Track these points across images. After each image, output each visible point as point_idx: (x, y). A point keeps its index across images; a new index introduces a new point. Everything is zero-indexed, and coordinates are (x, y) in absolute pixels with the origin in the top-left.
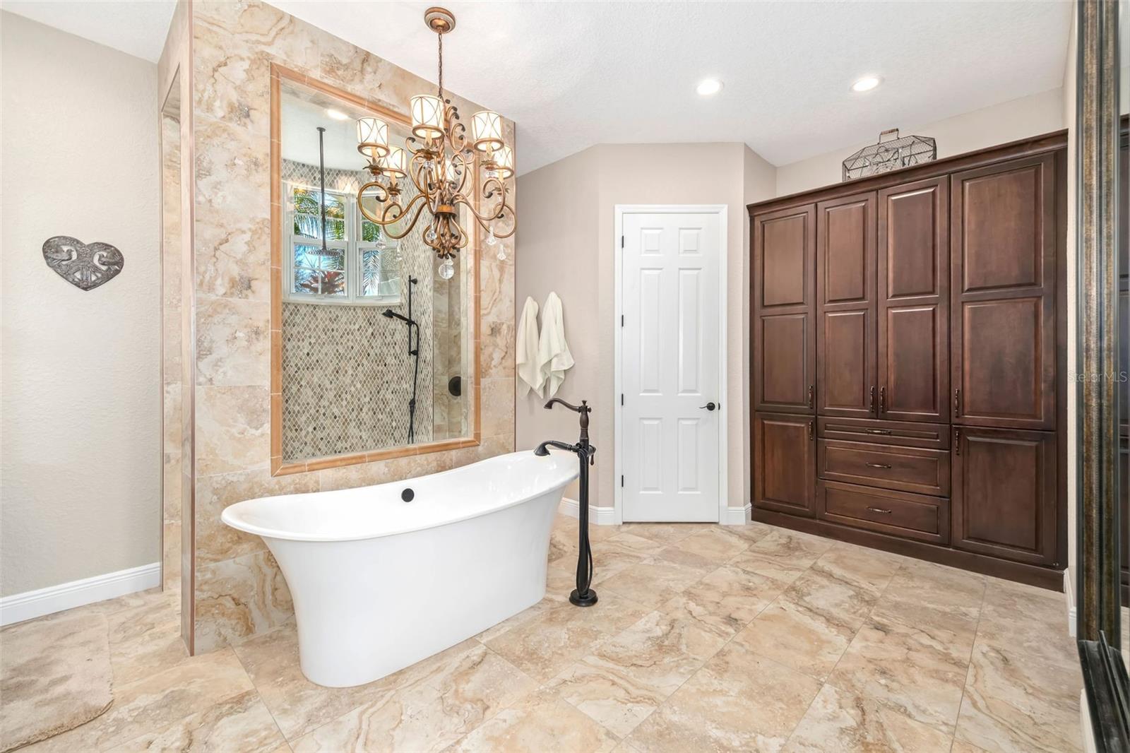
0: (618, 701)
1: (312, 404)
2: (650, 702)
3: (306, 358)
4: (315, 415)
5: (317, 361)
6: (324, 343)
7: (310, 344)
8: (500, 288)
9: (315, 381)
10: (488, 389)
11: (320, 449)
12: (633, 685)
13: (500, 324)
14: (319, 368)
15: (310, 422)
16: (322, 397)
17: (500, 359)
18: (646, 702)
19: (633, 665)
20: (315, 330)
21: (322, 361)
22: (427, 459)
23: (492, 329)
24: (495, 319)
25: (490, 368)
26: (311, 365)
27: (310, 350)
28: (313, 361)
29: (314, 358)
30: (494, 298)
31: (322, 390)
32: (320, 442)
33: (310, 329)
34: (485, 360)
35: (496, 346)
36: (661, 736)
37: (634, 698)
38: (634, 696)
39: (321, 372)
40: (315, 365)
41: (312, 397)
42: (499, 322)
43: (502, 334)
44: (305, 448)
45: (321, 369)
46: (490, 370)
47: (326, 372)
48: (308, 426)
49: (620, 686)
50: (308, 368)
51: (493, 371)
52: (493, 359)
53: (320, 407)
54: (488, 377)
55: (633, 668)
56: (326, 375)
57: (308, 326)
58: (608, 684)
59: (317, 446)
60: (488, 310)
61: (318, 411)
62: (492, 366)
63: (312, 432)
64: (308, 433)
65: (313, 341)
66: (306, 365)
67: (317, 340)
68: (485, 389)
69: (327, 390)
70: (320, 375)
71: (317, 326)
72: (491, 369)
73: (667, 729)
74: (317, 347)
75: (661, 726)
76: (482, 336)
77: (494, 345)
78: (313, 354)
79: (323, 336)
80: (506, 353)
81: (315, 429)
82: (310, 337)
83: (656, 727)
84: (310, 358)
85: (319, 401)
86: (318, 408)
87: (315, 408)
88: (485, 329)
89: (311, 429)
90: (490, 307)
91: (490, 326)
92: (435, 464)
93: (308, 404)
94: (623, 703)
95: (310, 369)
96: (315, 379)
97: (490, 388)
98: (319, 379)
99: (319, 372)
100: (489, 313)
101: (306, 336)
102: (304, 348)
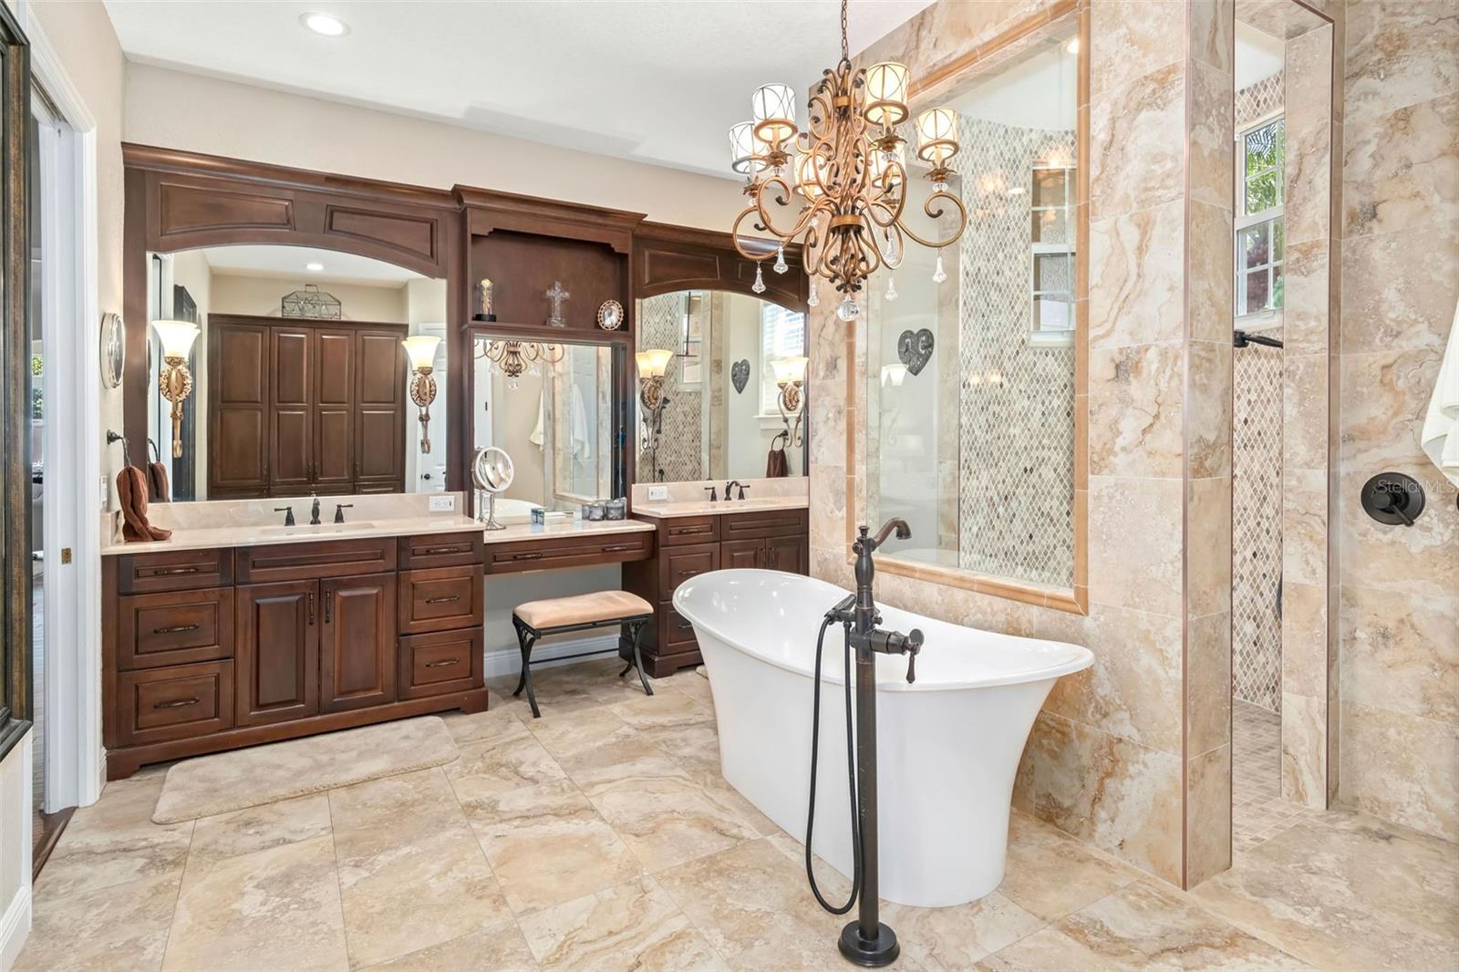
0: (575, 930)
1: (1252, 509)
2: (552, 959)
3: (1242, 429)
4: (1255, 530)
5: (1259, 434)
6: (1269, 401)
7: (1249, 402)
8: (1139, 266)
9: (1255, 470)
10: (1106, 500)
11: (1261, 595)
12: (595, 952)
13: (1138, 352)
14: (1262, 446)
15: (1248, 542)
16: (1265, 498)
17: (1139, 433)
18: (555, 954)
19: (639, 964)
20: (1256, 378)
21: (1265, 433)
22: (990, 604)
23: (1117, 367)
24: (1126, 342)
25: (1111, 452)
26: (1249, 440)
27: (1249, 414)
28: (1253, 434)
29: (1254, 428)
30: (1123, 296)
31: (1265, 485)
32: (1261, 582)
33: (1249, 378)
34: (1099, 436)
35: (1126, 402)
36: (493, 951)
37: (569, 946)
38: (574, 946)
39: (1265, 452)
40: (1256, 441)
41: (1252, 497)
42: (1134, 346)
43: (1145, 374)
44: (1241, 585)
45: (1265, 447)
46: (1112, 458)
47: (1271, 455)
48: (1245, 548)
49: (603, 938)
50: (1245, 446)
51: (1120, 460)
52: (1119, 433)
53: (1261, 516)
54: (1106, 471)
55: (632, 961)
56: (1271, 460)
57: (1246, 371)
58: (614, 928)
59: (1258, 587)
60: (1108, 326)
61: (1259, 524)
62: (1117, 449)
63: (1251, 560)
64: (1245, 559)
65: (1253, 397)
66: (1243, 440)
67: (1259, 396)
68: (1098, 498)
69: (1271, 486)
70: (1262, 459)
71: (1259, 370)
72: (1116, 455)
73: (498, 960)
74: (1259, 408)
75: (506, 956)
76: (1091, 386)
77: (1122, 400)
78: (1253, 421)
79: (1268, 388)
80: (1157, 417)
81: (1255, 555)
82: (1249, 391)
83: (508, 951)
84: (1249, 429)
85: (1262, 505)
86: (1259, 519)
87: (1255, 517)
88: (1099, 366)
89: (1249, 554)
90: (1112, 318)
91: (1113, 360)
92: (1002, 617)
93: (1245, 509)
94: (569, 933)
95: (1248, 448)
96: (1256, 466)
97: (1111, 498)
98: (1262, 466)
99: (1262, 454)
100: (1108, 334)
101: (1243, 390)
102: (1239, 411)
